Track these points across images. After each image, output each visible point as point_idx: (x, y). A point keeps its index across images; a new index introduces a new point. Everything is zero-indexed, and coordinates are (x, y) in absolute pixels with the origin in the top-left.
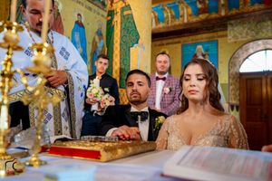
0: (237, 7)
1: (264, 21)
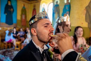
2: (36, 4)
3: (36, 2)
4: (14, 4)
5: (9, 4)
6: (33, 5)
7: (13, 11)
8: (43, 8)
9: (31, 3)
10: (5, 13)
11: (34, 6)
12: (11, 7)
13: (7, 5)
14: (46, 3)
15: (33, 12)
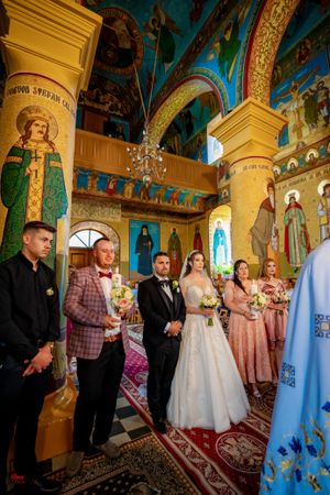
0: (86, 189)
1: (96, 205)
2: (200, 223)
3: (200, 220)
4: (153, 230)
5: (145, 234)
6: (193, 226)
7: (152, 246)
8: (217, 230)
9: (190, 223)
10: (136, 252)
11: (197, 228)
12: (149, 238)
13: (141, 235)
14: (222, 216)
15: (195, 242)
